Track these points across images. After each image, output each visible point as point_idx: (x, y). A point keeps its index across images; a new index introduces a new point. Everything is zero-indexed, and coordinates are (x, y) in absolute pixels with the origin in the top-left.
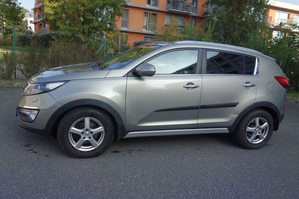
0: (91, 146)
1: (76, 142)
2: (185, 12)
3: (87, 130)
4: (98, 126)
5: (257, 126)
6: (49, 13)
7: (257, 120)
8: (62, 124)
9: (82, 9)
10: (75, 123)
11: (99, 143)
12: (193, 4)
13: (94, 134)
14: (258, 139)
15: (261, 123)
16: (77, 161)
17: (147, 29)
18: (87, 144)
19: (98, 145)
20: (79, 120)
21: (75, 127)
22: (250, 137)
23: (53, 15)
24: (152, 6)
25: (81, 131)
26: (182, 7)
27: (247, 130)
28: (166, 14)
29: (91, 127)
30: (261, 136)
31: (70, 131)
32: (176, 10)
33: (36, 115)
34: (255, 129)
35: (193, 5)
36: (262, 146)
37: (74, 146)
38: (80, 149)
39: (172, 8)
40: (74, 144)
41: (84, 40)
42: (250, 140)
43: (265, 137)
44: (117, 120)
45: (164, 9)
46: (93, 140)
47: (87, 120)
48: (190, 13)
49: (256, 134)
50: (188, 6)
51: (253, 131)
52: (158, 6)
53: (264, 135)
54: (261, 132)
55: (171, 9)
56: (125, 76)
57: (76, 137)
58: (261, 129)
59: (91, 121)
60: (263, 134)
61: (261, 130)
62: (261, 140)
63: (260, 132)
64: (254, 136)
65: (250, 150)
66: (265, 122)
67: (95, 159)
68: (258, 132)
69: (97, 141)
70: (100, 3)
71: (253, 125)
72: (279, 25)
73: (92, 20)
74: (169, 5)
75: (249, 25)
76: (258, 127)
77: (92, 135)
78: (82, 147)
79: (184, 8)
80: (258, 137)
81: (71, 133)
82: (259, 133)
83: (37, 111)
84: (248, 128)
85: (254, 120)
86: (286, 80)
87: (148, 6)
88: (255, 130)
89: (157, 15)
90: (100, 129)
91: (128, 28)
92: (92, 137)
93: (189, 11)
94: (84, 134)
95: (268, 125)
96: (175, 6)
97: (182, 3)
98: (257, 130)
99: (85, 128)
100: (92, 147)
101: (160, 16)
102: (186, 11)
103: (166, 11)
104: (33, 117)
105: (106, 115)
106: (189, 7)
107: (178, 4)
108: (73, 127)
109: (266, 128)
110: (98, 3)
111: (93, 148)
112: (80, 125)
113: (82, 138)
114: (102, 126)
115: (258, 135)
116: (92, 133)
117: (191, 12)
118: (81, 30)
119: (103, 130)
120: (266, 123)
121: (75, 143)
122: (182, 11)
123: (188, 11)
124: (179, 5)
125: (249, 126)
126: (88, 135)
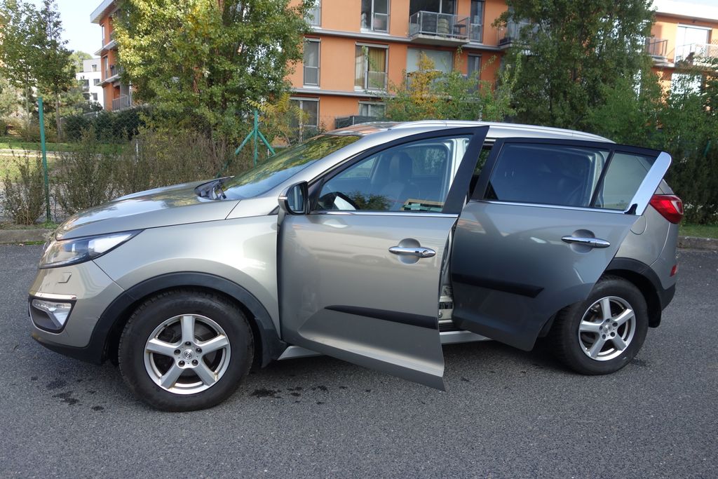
0: (200, 383)
1: (163, 374)
2: (453, 39)
3: (188, 344)
4: (213, 334)
5: (606, 318)
6: (130, 61)
7: (606, 302)
8: (128, 332)
9: (206, 48)
10: (160, 328)
11: (217, 374)
12: (472, 21)
13: (204, 353)
14: (612, 350)
15: (616, 310)
16: (167, 418)
17: (366, 87)
18: (190, 377)
19: (216, 380)
20: (169, 322)
21: (161, 338)
22: (589, 345)
23: (139, 65)
24: (374, 31)
25: (174, 346)
26: (446, 30)
27: (581, 329)
28: (408, 47)
29: (196, 337)
30: (617, 343)
31: (148, 347)
32: (433, 37)
33: (68, 313)
34: (600, 325)
35: (473, 23)
36: (622, 364)
37: (159, 383)
38: (173, 390)
39: (423, 34)
40: (159, 378)
41: (213, 121)
42: (589, 354)
43: (627, 343)
44: (257, 318)
45: (403, 37)
46: (203, 368)
47: (188, 321)
48: (466, 43)
49: (604, 336)
50: (460, 26)
51: (598, 331)
52: (388, 31)
53: (625, 340)
54: (616, 333)
55: (421, 36)
56: (274, 213)
57: (164, 362)
58: (615, 324)
59: (198, 323)
60: (623, 338)
61: (616, 328)
62: (618, 353)
63: (614, 331)
64: (599, 343)
65: (592, 378)
66: (626, 308)
67: (208, 414)
68: (609, 332)
69: (213, 371)
70: (249, 32)
71: (596, 315)
72: (687, 58)
73: (231, 72)
74: (414, 25)
75: (609, 64)
76: (608, 320)
77: (201, 355)
78: (177, 385)
79: (450, 31)
80: (609, 345)
81: (150, 352)
82: (612, 334)
83: (70, 304)
84: (584, 322)
85: (599, 303)
86: (674, 203)
87: (364, 32)
88: (601, 328)
89: (387, 51)
90: (220, 340)
91: (319, 86)
92: (200, 362)
93: (465, 39)
94: (180, 355)
95: (633, 315)
96: (429, 28)
97: (445, 21)
98: (607, 326)
99: (184, 340)
100: (203, 385)
101: (394, 54)
102: (456, 38)
103: (409, 40)
104: (61, 318)
105: (233, 307)
106: (462, 28)
107: (436, 22)
108: (155, 337)
109: (630, 321)
110: (244, 32)
111: (205, 387)
112: (172, 334)
113: (177, 365)
114: (223, 335)
115: (609, 340)
116: (199, 350)
117: (467, 41)
118: (205, 97)
119: (226, 343)
120: (628, 311)
121: (160, 375)
122: (447, 39)
123: (461, 38)
124: (438, 25)
125: (587, 319)
126: (190, 356)
